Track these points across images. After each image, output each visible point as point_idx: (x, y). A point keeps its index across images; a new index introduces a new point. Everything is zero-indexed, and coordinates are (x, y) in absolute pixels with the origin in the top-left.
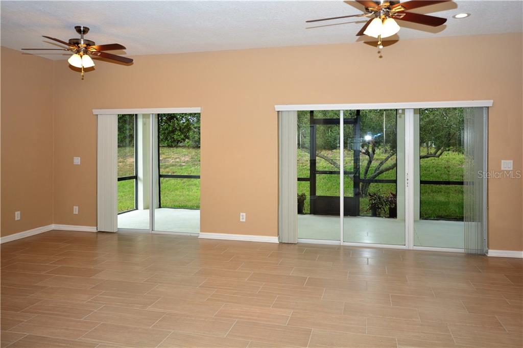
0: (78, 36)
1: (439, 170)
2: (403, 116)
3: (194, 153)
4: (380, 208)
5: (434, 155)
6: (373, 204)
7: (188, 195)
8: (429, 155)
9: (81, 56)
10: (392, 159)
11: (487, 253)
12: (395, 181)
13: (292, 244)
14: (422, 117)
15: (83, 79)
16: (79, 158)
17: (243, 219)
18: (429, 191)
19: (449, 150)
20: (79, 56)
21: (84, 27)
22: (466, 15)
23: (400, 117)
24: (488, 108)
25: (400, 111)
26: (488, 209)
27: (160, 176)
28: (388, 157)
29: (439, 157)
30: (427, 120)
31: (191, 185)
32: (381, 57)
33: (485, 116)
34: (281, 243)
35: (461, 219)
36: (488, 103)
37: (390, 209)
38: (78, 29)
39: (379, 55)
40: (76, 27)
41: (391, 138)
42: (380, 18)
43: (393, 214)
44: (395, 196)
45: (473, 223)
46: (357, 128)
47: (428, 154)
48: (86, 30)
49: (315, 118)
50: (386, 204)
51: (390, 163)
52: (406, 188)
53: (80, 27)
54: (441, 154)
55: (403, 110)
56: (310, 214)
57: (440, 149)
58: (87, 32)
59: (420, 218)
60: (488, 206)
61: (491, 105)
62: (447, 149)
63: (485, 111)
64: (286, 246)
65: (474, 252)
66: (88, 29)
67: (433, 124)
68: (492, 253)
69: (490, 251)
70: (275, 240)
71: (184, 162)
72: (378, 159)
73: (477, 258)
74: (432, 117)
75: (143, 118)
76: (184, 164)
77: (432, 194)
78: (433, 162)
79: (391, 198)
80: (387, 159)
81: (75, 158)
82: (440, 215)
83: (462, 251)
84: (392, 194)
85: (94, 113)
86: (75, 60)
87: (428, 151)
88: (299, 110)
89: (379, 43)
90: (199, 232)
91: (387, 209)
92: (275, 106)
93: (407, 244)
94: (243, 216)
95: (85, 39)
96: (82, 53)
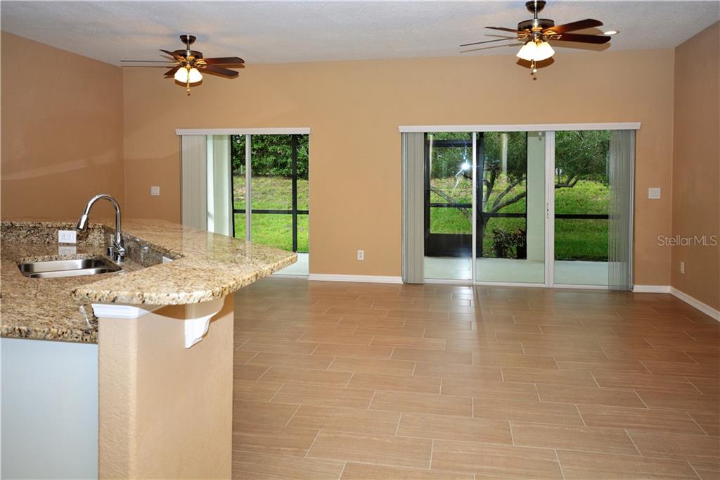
0: (183, 46)
2: (543, 138)
4: (507, 248)
5: (565, 184)
6: (497, 243)
7: (257, 237)
8: (559, 185)
9: (189, 70)
11: (633, 289)
12: (525, 215)
13: (418, 284)
14: (558, 137)
15: (189, 95)
16: (159, 188)
17: (361, 257)
18: (559, 230)
19: (584, 179)
20: (186, 69)
21: (190, 36)
22: (615, 33)
24: (635, 130)
25: (540, 134)
26: (634, 241)
27: (234, 211)
28: (510, 188)
29: (571, 187)
31: (258, 224)
32: (535, 79)
33: (632, 139)
34: (406, 284)
35: (604, 258)
36: (636, 126)
37: (518, 248)
38: (184, 38)
39: (533, 77)
40: (181, 37)
42: (534, 41)
43: (522, 254)
44: (524, 234)
45: (618, 263)
46: (480, 152)
47: (559, 183)
48: (192, 39)
50: (514, 243)
52: (547, 220)
53: (186, 36)
54: (575, 183)
55: (544, 133)
57: (573, 177)
58: (194, 41)
59: (555, 258)
60: (634, 238)
61: (639, 128)
62: (582, 177)
63: (632, 134)
64: (412, 287)
65: (618, 289)
66: (195, 38)
68: (638, 289)
69: (635, 286)
70: (398, 280)
71: (243, 195)
72: (497, 191)
73: (622, 295)
75: (213, 139)
76: (242, 198)
77: (562, 233)
78: (563, 194)
79: (520, 235)
80: (508, 190)
81: (152, 187)
83: (607, 288)
84: (520, 230)
85: (178, 134)
86: (182, 75)
87: (559, 180)
88: (426, 131)
89: (532, 66)
90: (307, 274)
91: (514, 248)
92: (400, 127)
93: (546, 282)
94: (361, 253)
95: (191, 49)
96: (188, 66)
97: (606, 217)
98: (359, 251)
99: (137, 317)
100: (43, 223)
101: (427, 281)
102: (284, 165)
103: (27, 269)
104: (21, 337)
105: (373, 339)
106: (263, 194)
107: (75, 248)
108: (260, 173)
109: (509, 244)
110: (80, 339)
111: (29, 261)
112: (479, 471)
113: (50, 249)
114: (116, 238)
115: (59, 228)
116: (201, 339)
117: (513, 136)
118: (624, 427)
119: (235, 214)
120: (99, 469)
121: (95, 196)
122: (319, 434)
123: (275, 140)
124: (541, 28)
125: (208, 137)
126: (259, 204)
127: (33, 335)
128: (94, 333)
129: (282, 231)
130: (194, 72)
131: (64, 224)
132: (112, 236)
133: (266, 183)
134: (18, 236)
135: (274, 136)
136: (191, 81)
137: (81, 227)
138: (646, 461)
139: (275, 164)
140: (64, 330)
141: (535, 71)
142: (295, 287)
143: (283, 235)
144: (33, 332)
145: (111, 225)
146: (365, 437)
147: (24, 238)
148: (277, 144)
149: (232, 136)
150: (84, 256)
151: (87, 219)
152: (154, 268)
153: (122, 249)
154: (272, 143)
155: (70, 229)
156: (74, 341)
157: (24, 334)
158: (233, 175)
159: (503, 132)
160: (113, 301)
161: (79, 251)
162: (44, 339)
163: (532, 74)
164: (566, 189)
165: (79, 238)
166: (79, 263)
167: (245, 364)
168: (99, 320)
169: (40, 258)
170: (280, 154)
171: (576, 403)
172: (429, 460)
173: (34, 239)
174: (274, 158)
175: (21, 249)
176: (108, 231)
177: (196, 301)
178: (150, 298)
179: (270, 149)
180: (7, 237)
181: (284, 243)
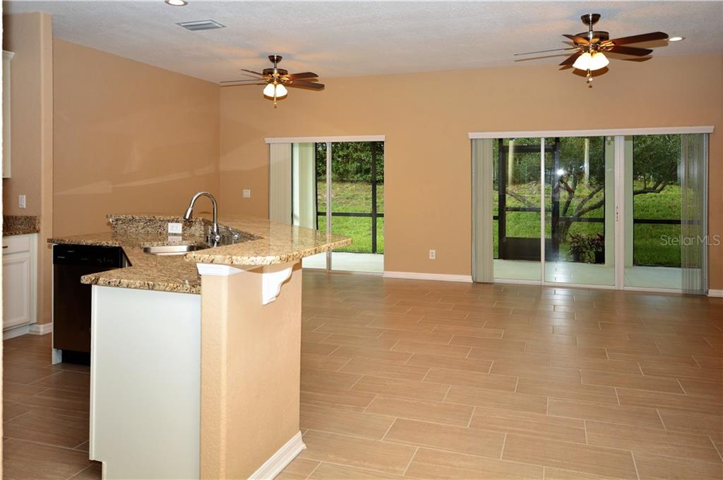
0: (271, 65)
1: (661, 211)
2: (612, 142)
3: (338, 189)
4: (584, 253)
5: (653, 190)
6: (574, 247)
8: (646, 190)
9: (275, 86)
10: (597, 197)
11: (707, 293)
12: (603, 220)
13: (487, 283)
14: (637, 142)
15: (275, 107)
16: (249, 191)
17: (432, 256)
18: (648, 237)
19: (672, 184)
20: (273, 85)
21: (277, 56)
22: (681, 39)
23: (609, 144)
24: (709, 134)
25: (609, 139)
27: (318, 214)
28: (594, 193)
29: (659, 192)
30: (643, 146)
32: (591, 87)
33: (705, 143)
34: (476, 283)
36: (709, 129)
37: (596, 253)
38: (272, 58)
39: (589, 84)
40: (270, 57)
41: (598, 169)
42: (589, 52)
43: (600, 259)
44: (602, 238)
46: (556, 156)
47: (645, 188)
48: (279, 59)
49: (504, 145)
50: (591, 248)
51: (595, 200)
52: (616, 223)
53: (274, 56)
54: (662, 189)
55: (613, 138)
56: (499, 258)
57: (660, 182)
58: (280, 61)
59: (634, 264)
61: (712, 132)
62: (670, 182)
63: (705, 138)
64: (481, 285)
66: (281, 57)
67: (652, 150)
68: (713, 293)
69: (710, 290)
70: (468, 279)
72: (579, 197)
73: (695, 299)
74: (649, 143)
75: (299, 146)
78: (653, 200)
79: (598, 240)
80: (591, 196)
81: (244, 191)
82: (659, 261)
83: (680, 291)
84: (599, 235)
85: (267, 142)
86: (269, 90)
87: (645, 185)
88: (501, 137)
89: (588, 75)
90: (383, 272)
91: (592, 253)
92: (469, 134)
93: (616, 283)
94: (432, 253)
95: (278, 68)
96: (275, 82)
97: (678, 222)
98: (431, 251)
99: (227, 275)
100: (156, 217)
101: (496, 281)
102: (367, 171)
103: (146, 250)
104: (149, 289)
105: (435, 328)
106: (347, 198)
107: (181, 238)
108: (345, 179)
109: (587, 249)
110: (188, 291)
111: (147, 245)
112: (510, 431)
113: (162, 237)
114: (213, 228)
115: (169, 221)
116: (274, 299)
117: (594, 140)
118: (656, 407)
119: (319, 217)
120: (201, 385)
121: (197, 193)
122: (376, 397)
123: (359, 147)
124: (597, 40)
125: (294, 145)
126: (343, 209)
127: (157, 287)
128: (198, 287)
129: (364, 234)
130: (280, 87)
131: (172, 217)
132: (210, 227)
133: (349, 188)
134: (138, 227)
135: (359, 143)
136: (278, 95)
137: (187, 217)
138: (668, 433)
139: (359, 171)
140: (178, 285)
141: (591, 79)
142: (371, 283)
143: (364, 238)
144: (157, 286)
145: (209, 218)
146: (415, 402)
147: (142, 229)
148: (362, 151)
149: (316, 143)
150: (189, 243)
151: (192, 212)
152: (240, 244)
153: (218, 236)
154: (356, 150)
155: (177, 222)
156: (185, 293)
157: (151, 287)
158: (317, 181)
159: (585, 137)
160: (212, 262)
161: (184, 239)
162: (164, 290)
163: (588, 82)
164: (653, 194)
165: (184, 229)
166: (184, 248)
167: (319, 343)
168: (201, 277)
169: (155, 244)
170: (364, 160)
171: (616, 386)
172: (468, 420)
173: (150, 230)
174: (358, 164)
175: (140, 238)
176: (207, 223)
177: (269, 263)
178: (237, 261)
179: (355, 155)
180: (129, 228)
181: (366, 245)
